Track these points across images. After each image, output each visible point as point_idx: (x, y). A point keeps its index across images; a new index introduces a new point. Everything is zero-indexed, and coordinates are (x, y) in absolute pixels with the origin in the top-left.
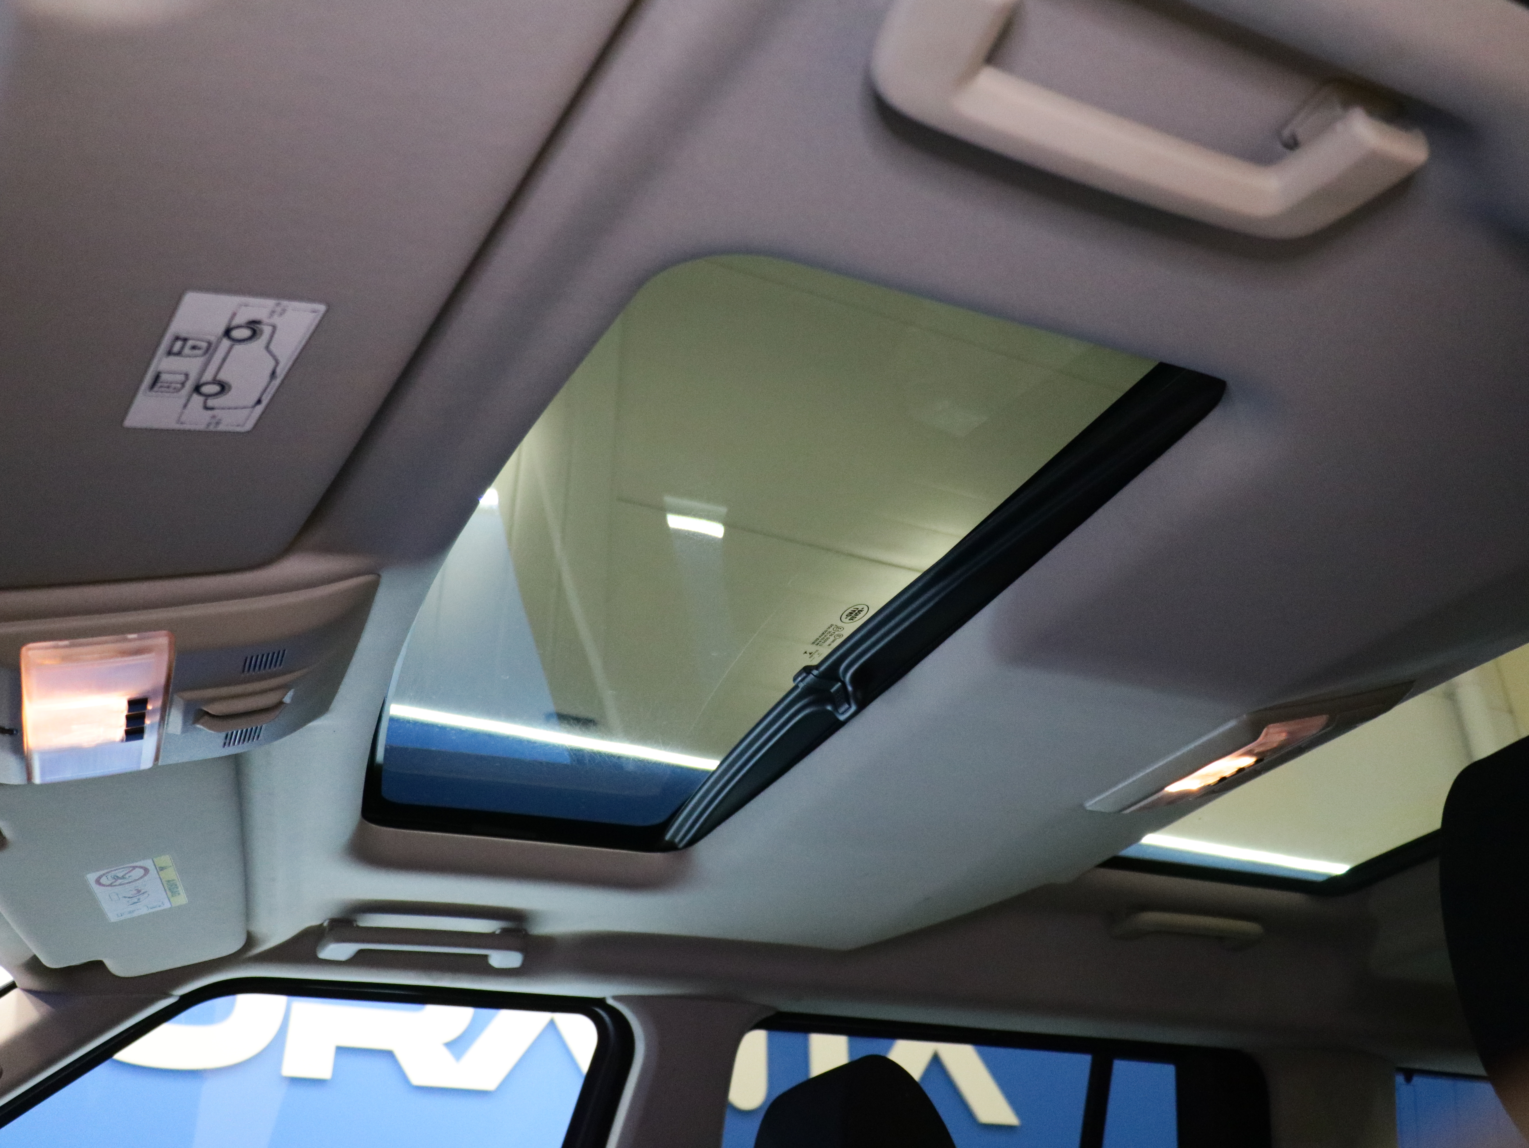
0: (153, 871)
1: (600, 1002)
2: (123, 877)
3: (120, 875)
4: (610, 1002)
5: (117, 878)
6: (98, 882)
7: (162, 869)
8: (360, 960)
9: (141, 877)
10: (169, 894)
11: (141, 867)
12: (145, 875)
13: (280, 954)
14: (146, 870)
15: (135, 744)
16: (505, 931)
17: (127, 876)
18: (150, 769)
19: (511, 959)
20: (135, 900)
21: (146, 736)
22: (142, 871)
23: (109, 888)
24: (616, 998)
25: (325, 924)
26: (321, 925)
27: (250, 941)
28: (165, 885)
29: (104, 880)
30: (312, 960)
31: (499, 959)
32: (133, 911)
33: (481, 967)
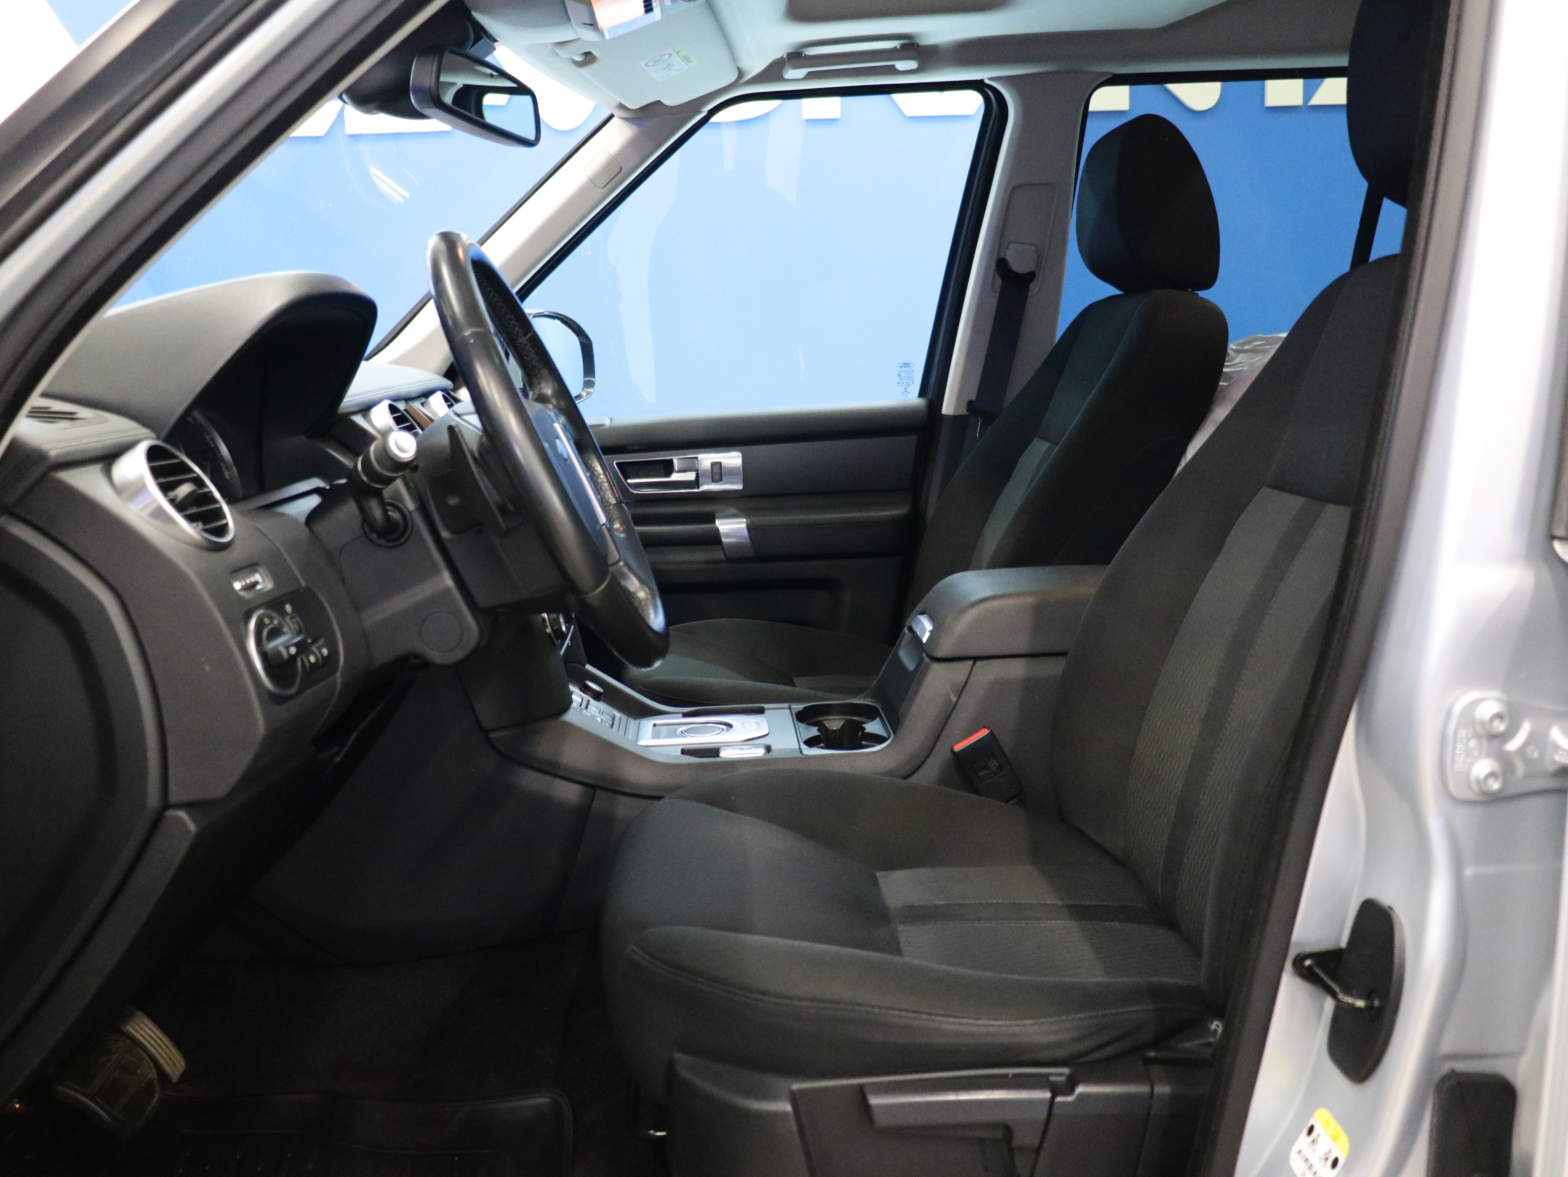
0: (674, 54)
1: (981, 82)
2: (659, 60)
3: (657, 60)
4: (987, 82)
5: (655, 62)
6: (646, 65)
7: (678, 52)
8: (810, 76)
9: (669, 58)
10: (686, 62)
11: (667, 54)
12: (670, 57)
13: (760, 78)
14: (671, 55)
15: (650, 14)
16: (903, 46)
17: (661, 59)
18: (660, 20)
19: (912, 65)
20: (668, 69)
21: (654, 9)
22: (669, 56)
23: (653, 67)
24: (991, 79)
25: (785, 56)
26: (783, 57)
27: (741, 74)
28: (684, 60)
29: (649, 64)
30: (781, 79)
31: (900, 65)
32: (669, 74)
33: (893, 71)
